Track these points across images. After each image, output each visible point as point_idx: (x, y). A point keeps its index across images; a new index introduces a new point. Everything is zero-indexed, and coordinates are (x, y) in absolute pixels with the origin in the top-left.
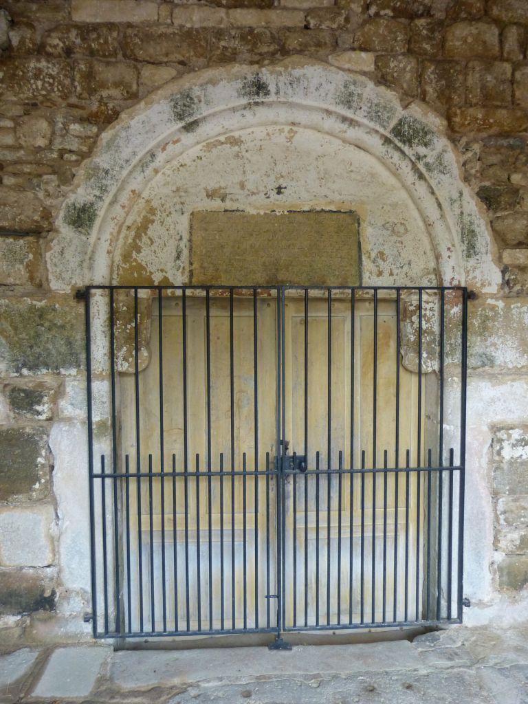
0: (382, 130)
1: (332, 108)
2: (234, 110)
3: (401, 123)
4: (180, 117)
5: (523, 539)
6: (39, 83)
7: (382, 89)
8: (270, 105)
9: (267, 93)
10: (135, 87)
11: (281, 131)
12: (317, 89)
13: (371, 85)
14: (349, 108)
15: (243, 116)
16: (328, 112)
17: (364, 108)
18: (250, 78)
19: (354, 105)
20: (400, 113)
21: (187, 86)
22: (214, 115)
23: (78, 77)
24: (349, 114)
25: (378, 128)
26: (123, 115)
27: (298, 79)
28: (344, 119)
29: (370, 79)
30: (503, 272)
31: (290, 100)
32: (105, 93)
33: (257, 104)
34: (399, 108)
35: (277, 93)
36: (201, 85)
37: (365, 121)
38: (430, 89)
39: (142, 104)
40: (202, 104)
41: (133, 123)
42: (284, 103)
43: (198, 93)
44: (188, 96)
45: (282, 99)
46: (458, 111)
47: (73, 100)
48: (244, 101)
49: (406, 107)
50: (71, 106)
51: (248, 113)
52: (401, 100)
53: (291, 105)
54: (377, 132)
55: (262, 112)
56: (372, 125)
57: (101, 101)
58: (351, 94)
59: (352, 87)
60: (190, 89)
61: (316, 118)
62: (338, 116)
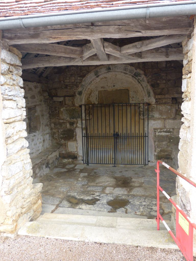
0: (132, 75)
1: (123, 71)
2: (105, 73)
3: (135, 73)
4: (96, 75)
5: (160, 150)
6: (73, 71)
7: (132, 67)
8: (111, 72)
9: (111, 70)
10: (88, 70)
11: (114, 75)
12: (120, 68)
13: (129, 66)
14: (126, 71)
15: (107, 74)
16: (122, 72)
17: (128, 71)
18: (108, 67)
19: (126, 70)
20: (135, 71)
21: (97, 69)
22: (101, 74)
23: (79, 70)
24: (126, 72)
25: (131, 74)
26: (86, 75)
27: (116, 67)
28: (125, 73)
29: (129, 65)
30: (156, 100)
31: (115, 70)
32: (83, 72)
33: (109, 72)
34: (135, 70)
35: (112, 69)
36: (99, 69)
37: (129, 73)
38: (141, 66)
39: (89, 73)
40: (100, 72)
41: (88, 77)
42: (114, 71)
43: (99, 70)
44: (97, 71)
45: (113, 70)
46: (146, 70)
47: (78, 73)
48: (107, 71)
49: (136, 70)
50: (78, 74)
51: (107, 73)
52: (135, 69)
53: (115, 71)
54: (131, 75)
55: (110, 73)
56: (130, 74)
57: (83, 73)
58: (126, 68)
59: (126, 67)
60: (97, 70)
61: (120, 73)
62: (123, 72)
